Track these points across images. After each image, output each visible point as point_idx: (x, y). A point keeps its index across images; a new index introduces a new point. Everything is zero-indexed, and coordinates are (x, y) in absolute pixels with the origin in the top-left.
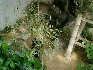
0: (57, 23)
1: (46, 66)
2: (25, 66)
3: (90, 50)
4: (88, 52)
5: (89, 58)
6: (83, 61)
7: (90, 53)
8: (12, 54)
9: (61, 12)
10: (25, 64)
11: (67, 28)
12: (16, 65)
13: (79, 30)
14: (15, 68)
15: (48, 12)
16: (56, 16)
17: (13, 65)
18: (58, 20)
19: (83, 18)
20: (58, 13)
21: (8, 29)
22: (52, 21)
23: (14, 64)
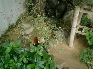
0: (57, 14)
1: (53, 56)
2: (36, 60)
3: (90, 37)
4: (88, 39)
5: (90, 44)
6: (85, 46)
7: (90, 40)
8: (23, 51)
9: (58, 3)
10: (36, 58)
11: (66, 18)
12: (28, 60)
13: (78, 20)
14: (27, 62)
15: (47, 4)
16: (55, 7)
17: (26, 61)
18: (57, 10)
19: (81, 10)
20: (56, 4)
21: (12, 28)
22: (51, 12)
23: (26, 59)
